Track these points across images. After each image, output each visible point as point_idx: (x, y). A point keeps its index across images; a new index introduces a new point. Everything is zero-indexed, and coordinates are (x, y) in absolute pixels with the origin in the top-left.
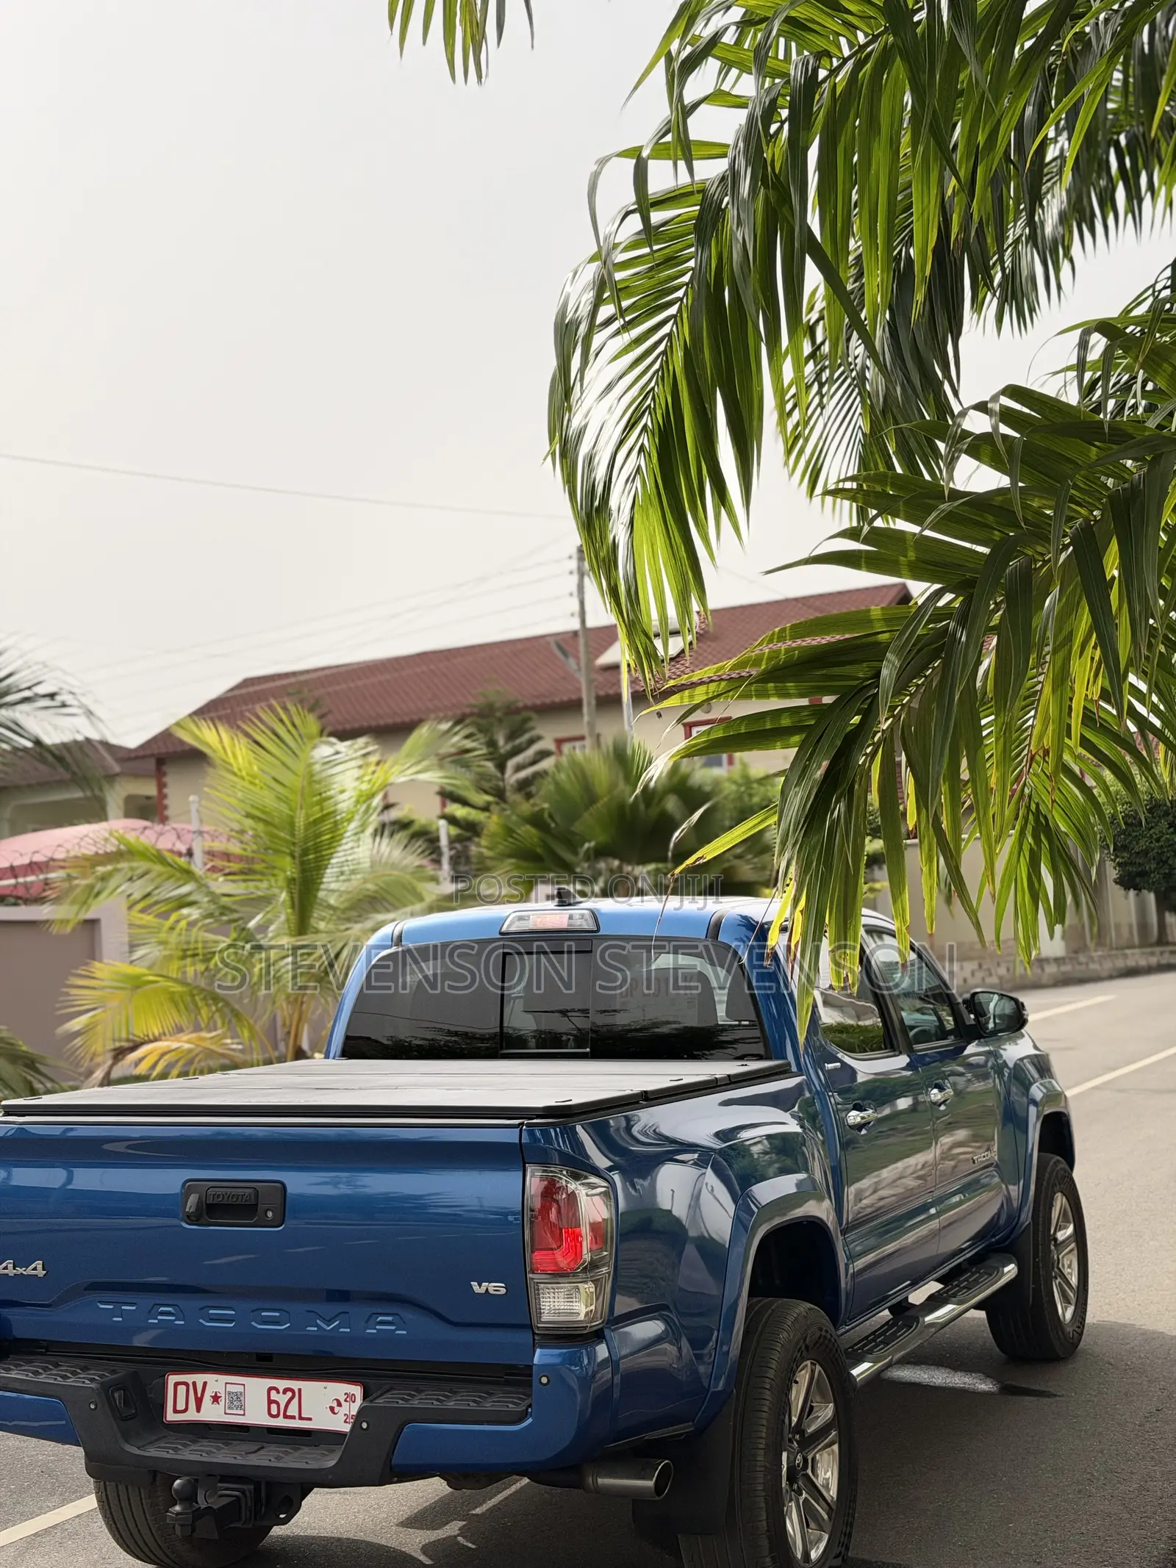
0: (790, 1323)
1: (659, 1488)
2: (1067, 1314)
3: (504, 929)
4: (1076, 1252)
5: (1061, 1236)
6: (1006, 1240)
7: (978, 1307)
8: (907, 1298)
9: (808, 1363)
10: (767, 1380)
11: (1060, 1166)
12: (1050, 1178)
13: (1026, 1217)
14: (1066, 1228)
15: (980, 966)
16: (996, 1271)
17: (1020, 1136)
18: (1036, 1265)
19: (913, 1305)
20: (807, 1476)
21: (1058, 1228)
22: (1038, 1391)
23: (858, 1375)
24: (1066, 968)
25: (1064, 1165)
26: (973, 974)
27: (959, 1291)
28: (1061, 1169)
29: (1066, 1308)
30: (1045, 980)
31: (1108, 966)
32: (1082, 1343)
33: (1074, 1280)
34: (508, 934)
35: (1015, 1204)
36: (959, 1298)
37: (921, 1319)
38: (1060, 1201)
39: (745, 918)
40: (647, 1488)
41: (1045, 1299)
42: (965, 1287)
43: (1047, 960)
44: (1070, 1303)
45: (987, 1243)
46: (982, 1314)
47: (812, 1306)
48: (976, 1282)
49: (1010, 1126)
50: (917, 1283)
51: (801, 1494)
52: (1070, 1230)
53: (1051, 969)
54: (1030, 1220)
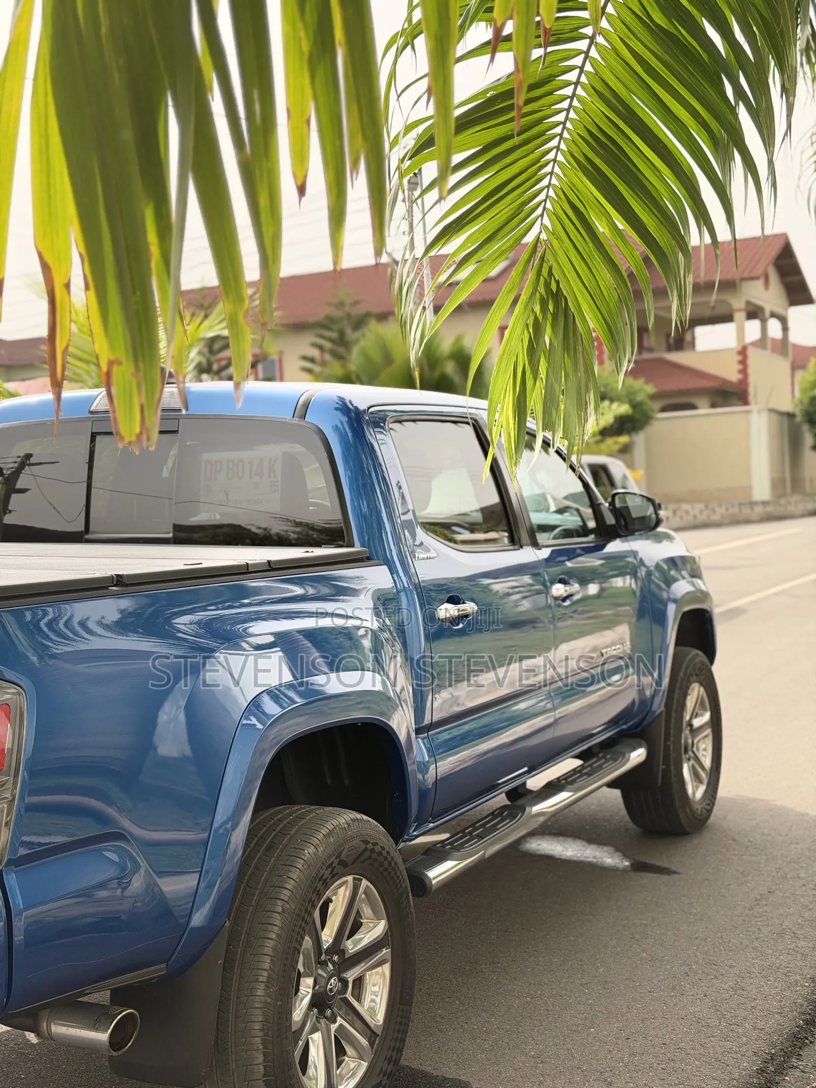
0: (320, 836)
1: (115, 1042)
2: (696, 791)
3: (93, 408)
4: (711, 737)
5: (697, 723)
6: (637, 727)
7: (612, 785)
8: (525, 784)
9: (350, 878)
10: (279, 902)
11: (700, 658)
12: (687, 668)
13: (659, 706)
14: (702, 715)
15: (707, 507)
16: (622, 756)
17: (657, 629)
18: (667, 748)
19: (531, 792)
20: (346, 1001)
21: (694, 715)
22: (659, 867)
23: (435, 878)
24: (770, 509)
25: (702, 657)
26: (701, 512)
27: (579, 777)
28: (700, 661)
29: (697, 788)
30: (754, 517)
31: (801, 508)
32: (712, 819)
33: (707, 762)
34: (97, 412)
35: (648, 693)
36: (576, 785)
37: (528, 809)
38: (696, 692)
39: (342, 399)
40: (100, 1042)
41: (674, 779)
42: (586, 774)
43: (756, 503)
44: (701, 782)
45: (618, 729)
46: (617, 793)
47: (359, 816)
48: (600, 767)
49: (646, 622)
50: (534, 770)
51: (335, 1022)
52: (707, 716)
53: (759, 509)
54: (662, 708)
